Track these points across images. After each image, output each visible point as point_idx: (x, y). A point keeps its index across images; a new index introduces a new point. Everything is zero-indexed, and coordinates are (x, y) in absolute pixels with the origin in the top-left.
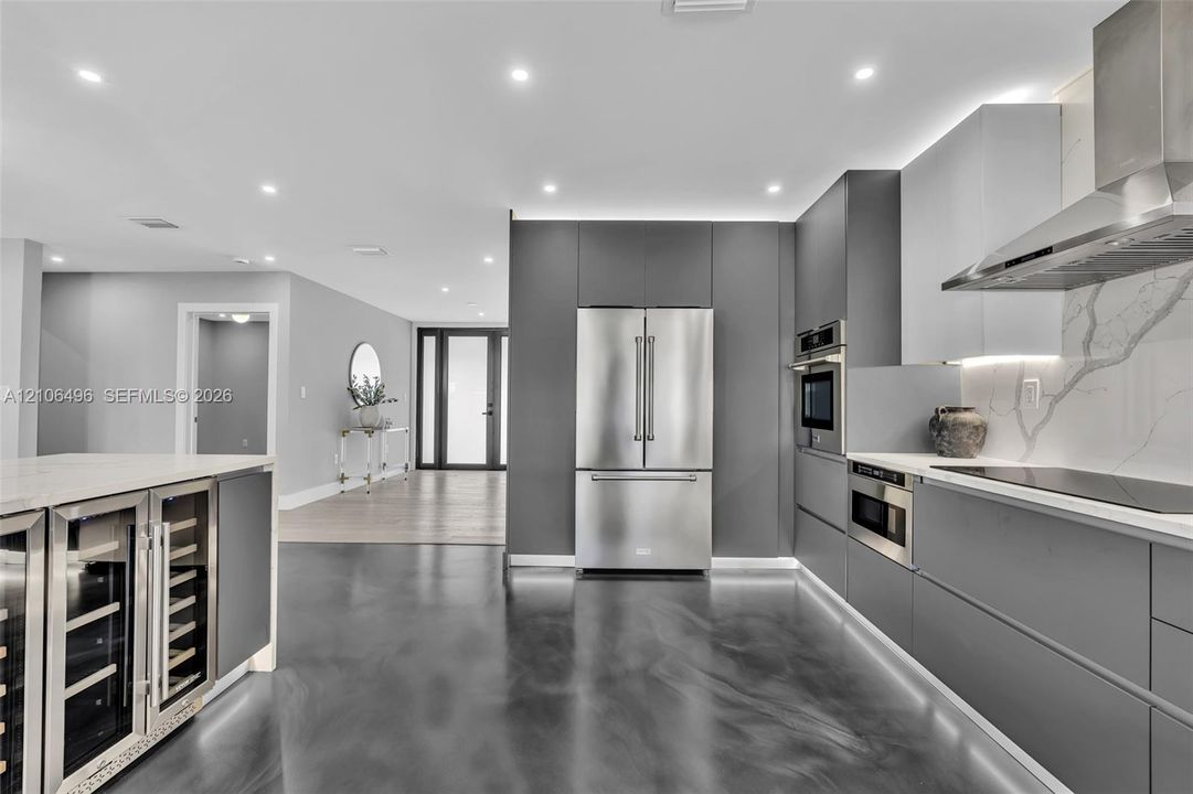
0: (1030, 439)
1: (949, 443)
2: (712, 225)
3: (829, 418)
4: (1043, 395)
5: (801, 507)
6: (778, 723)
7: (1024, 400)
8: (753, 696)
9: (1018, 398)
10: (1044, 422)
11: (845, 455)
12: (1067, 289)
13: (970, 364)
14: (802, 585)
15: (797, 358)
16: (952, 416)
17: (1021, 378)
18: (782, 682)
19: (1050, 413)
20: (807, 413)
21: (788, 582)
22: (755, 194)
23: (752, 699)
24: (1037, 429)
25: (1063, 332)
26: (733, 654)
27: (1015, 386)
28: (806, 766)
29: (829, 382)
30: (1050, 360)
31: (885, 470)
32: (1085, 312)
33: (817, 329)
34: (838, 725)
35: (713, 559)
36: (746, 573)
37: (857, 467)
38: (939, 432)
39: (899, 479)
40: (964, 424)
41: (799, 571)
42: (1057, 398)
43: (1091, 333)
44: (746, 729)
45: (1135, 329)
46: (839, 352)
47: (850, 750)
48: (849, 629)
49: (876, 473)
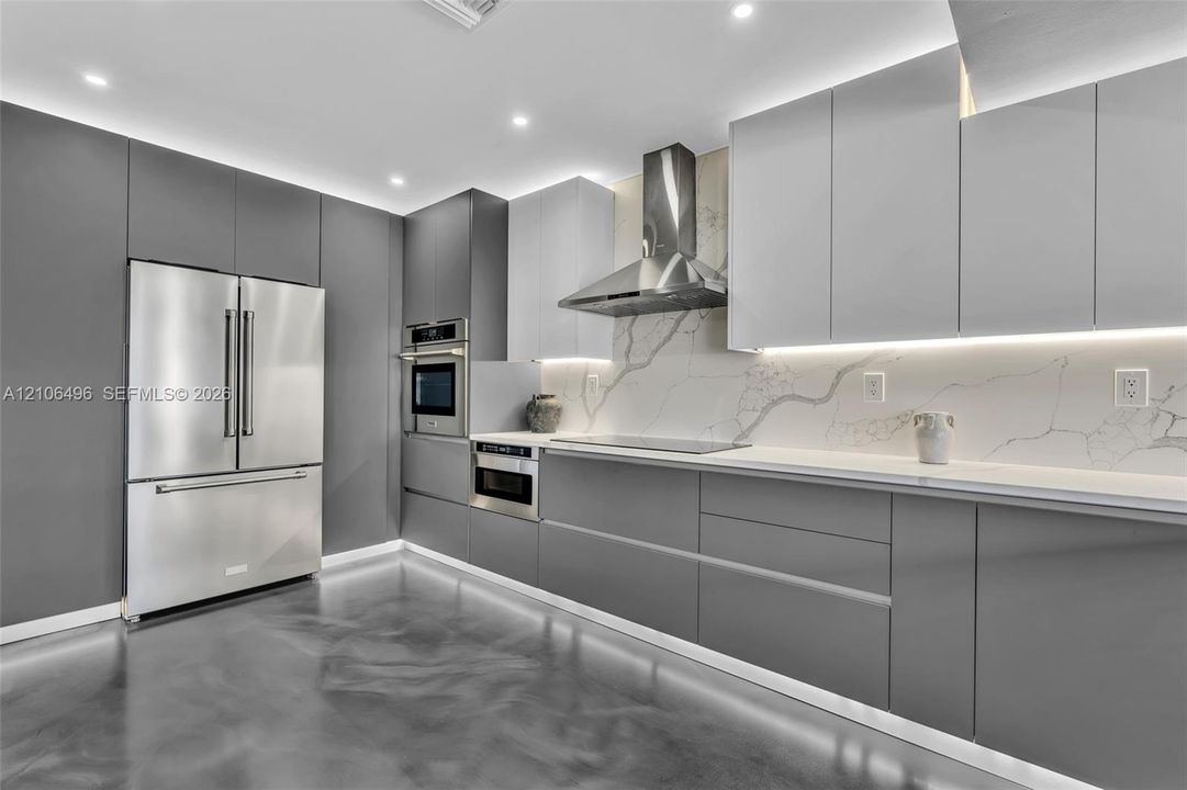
0: (592, 417)
1: (543, 422)
2: (321, 198)
3: (449, 405)
4: (601, 386)
5: (407, 489)
6: (470, 676)
7: (588, 390)
8: (438, 665)
9: (584, 388)
10: (601, 405)
11: (468, 437)
12: (616, 316)
13: (548, 363)
14: (409, 564)
15: (404, 348)
16: (544, 402)
17: (586, 374)
18: (452, 644)
19: (605, 397)
20: (418, 401)
21: (395, 565)
22: (377, 180)
23: (438, 668)
24: (596, 409)
25: (614, 345)
26: (397, 639)
27: (582, 380)
28: (511, 694)
29: (449, 374)
30: (604, 363)
31: (512, 447)
32: (626, 333)
33: (433, 324)
34: (511, 657)
35: (323, 558)
36: (356, 565)
37: (480, 446)
38: (536, 413)
39: (527, 452)
40: (552, 408)
41: (405, 552)
42: (609, 389)
43: (630, 347)
44: (449, 691)
45: (654, 347)
46: (463, 347)
47: (530, 670)
48: (467, 588)
49: (503, 449)
